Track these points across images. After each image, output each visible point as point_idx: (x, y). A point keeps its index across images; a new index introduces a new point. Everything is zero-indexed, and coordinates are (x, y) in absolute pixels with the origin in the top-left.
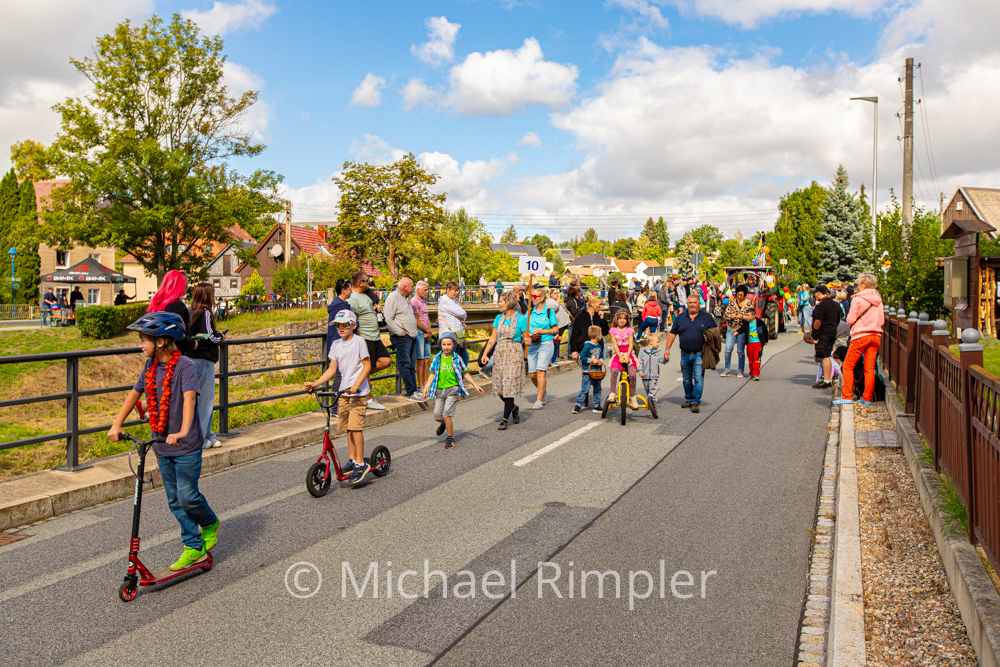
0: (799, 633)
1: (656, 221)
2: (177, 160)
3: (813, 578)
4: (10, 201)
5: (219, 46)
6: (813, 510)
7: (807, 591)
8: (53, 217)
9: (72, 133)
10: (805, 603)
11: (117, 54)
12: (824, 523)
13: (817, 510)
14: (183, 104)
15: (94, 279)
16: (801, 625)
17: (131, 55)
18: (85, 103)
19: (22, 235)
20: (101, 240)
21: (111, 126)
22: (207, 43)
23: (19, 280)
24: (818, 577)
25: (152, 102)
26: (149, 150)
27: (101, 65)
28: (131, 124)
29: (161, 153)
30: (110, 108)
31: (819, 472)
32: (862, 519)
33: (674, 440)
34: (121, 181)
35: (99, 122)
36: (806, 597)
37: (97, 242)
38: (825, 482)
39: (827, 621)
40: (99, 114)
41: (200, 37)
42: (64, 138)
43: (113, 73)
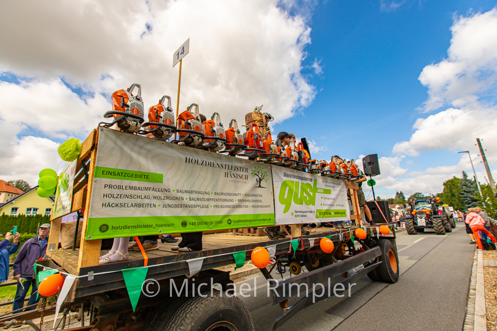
0: (463, 327)
1: (399, 192)
3: (468, 309)
6: (468, 287)
7: (466, 313)
10: (465, 317)
12: (471, 291)
13: (469, 287)
16: (464, 324)
24: (470, 308)
31: (469, 274)
32: (486, 291)
33: (413, 262)
36: (465, 316)
38: (472, 278)
39: (473, 323)
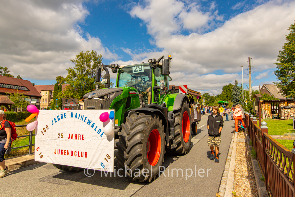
0: (222, 178)
2: (92, 80)
4: (57, 89)
5: (101, 56)
6: (227, 155)
7: (224, 170)
8: (66, 92)
9: (70, 75)
10: (223, 172)
11: (80, 58)
12: (228, 157)
14: (93, 68)
15: (74, 105)
16: (222, 176)
17: (83, 59)
18: (73, 69)
19: (59, 96)
20: (76, 97)
21: (78, 73)
22: (99, 56)
23: (58, 105)
24: (226, 167)
25: (87, 68)
26: (86, 78)
27: (77, 61)
28: (82, 73)
29: (89, 79)
30: (78, 70)
34: (80, 85)
35: (76, 72)
37: (75, 98)
40: (76, 71)
41: (97, 55)
42: (68, 76)
43: (79, 62)
